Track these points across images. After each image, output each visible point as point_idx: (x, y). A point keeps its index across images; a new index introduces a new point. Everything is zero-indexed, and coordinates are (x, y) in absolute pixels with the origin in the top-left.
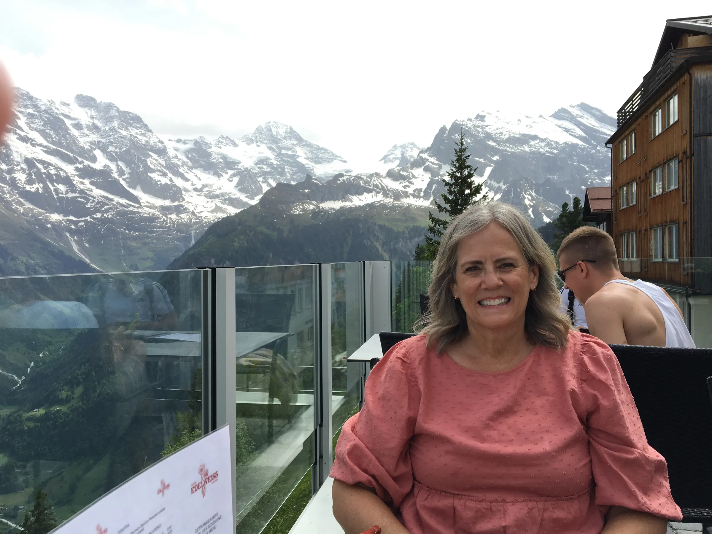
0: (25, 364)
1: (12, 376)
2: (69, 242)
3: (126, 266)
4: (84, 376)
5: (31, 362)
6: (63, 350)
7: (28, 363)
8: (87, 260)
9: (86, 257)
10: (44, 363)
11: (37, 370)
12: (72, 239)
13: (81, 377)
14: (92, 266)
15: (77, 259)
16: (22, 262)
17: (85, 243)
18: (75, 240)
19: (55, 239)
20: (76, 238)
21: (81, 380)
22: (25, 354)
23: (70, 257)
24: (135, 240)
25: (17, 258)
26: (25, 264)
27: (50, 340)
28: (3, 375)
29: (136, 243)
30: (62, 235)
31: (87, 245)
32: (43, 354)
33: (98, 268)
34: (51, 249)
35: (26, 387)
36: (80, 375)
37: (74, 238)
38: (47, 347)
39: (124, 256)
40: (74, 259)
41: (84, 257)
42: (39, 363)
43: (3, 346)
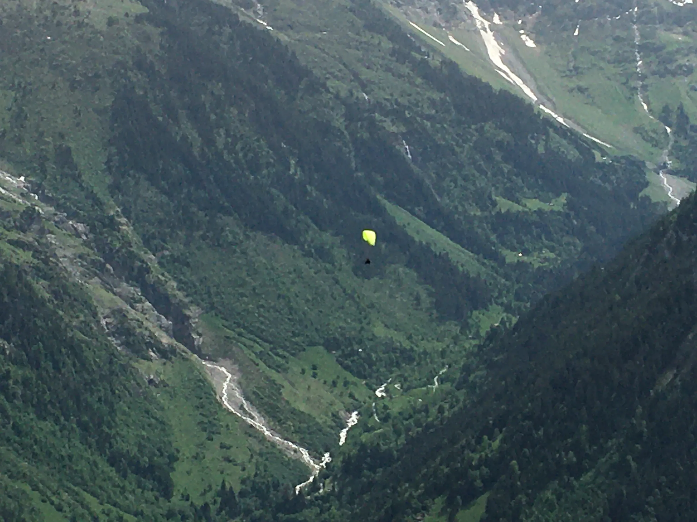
0: (335, 416)
1: (295, 451)
2: (477, 32)
3: (650, 110)
4: (485, 470)
5: (350, 411)
6: (441, 381)
7: (342, 414)
8: (527, 91)
9: (525, 82)
10: (385, 419)
11: (365, 438)
12: (487, 24)
13: (477, 472)
14: (540, 112)
15: (496, 87)
16: (337, 96)
17: (524, 37)
18: (493, 28)
19: (435, 25)
20: (496, 19)
21: (479, 483)
22: (334, 384)
23: (475, 82)
24: (679, 23)
25: (324, 85)
26: (344, 103)
27: (407, 344)
28: (273, 445)
29: (685, 34)
30: (454, 12)
31: (530, 43)
32: (386, 391)
33: (560, 120)
34: (418, 57)
35: (328, 488)
36: (478, 467)
37: (490, 20)
38: (398, 365)
39: (644, 77)
40: (487, 86)
41: (519, 82)
42: (371, 415)
43: (277, 354)
